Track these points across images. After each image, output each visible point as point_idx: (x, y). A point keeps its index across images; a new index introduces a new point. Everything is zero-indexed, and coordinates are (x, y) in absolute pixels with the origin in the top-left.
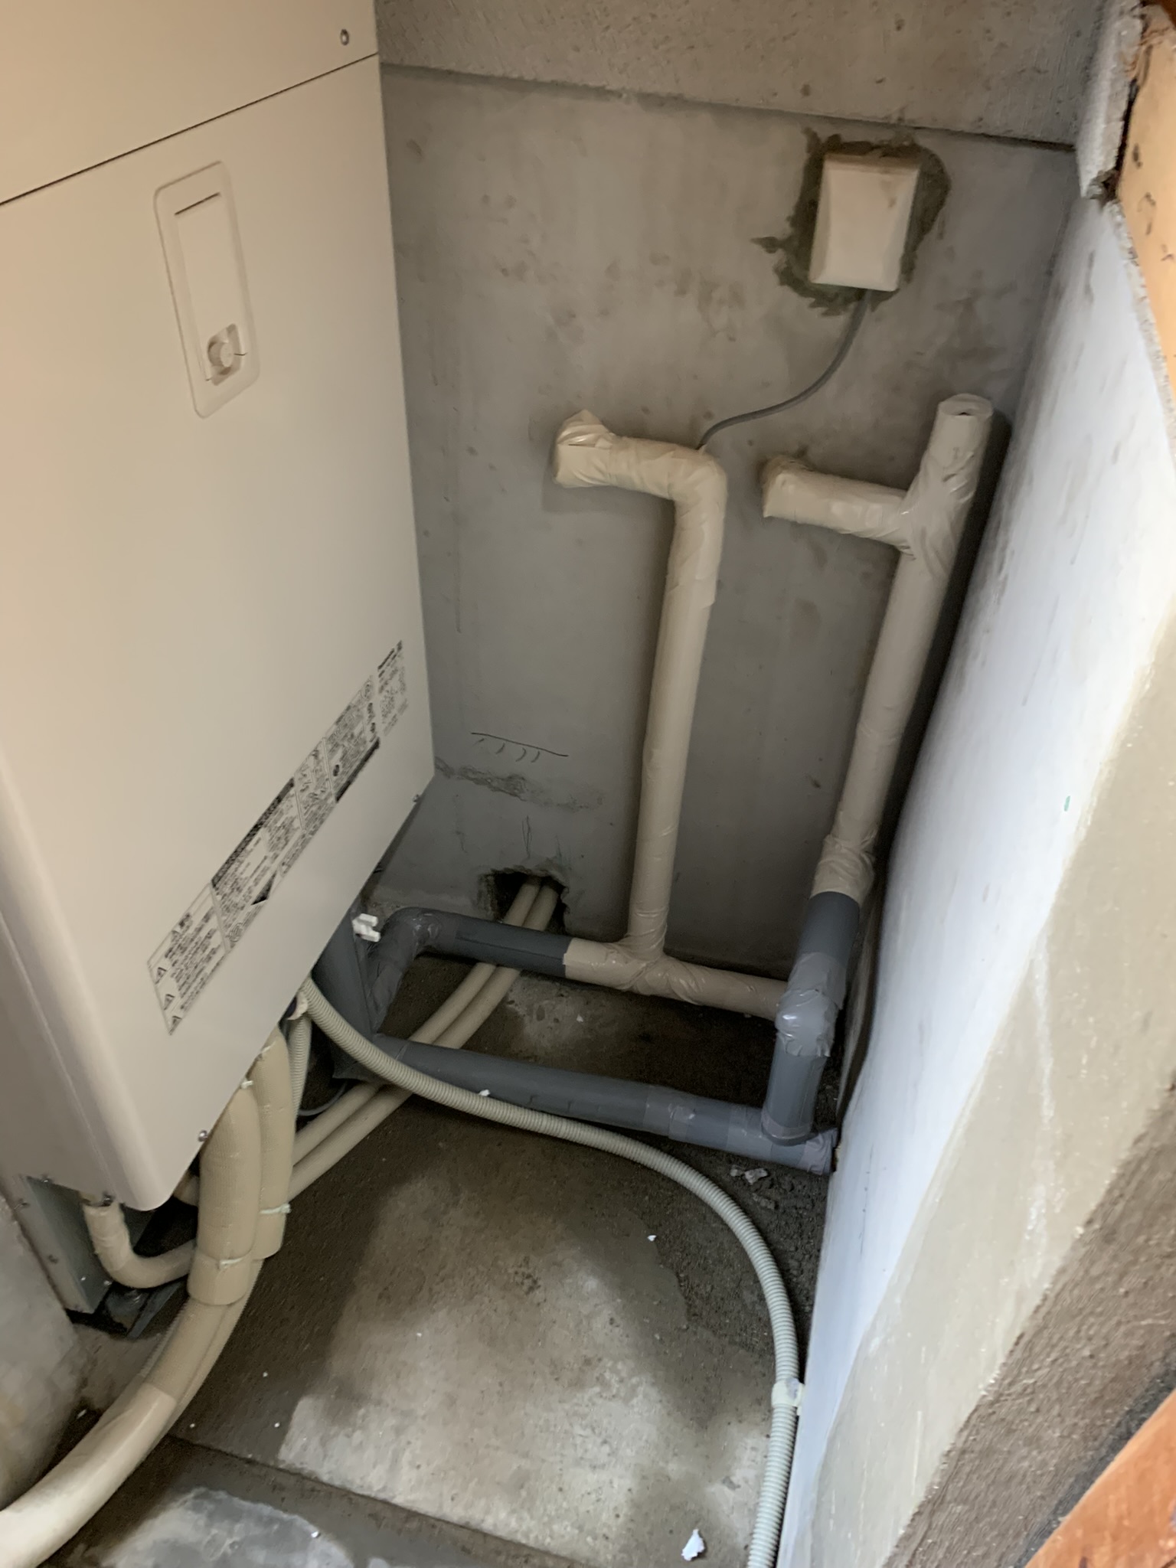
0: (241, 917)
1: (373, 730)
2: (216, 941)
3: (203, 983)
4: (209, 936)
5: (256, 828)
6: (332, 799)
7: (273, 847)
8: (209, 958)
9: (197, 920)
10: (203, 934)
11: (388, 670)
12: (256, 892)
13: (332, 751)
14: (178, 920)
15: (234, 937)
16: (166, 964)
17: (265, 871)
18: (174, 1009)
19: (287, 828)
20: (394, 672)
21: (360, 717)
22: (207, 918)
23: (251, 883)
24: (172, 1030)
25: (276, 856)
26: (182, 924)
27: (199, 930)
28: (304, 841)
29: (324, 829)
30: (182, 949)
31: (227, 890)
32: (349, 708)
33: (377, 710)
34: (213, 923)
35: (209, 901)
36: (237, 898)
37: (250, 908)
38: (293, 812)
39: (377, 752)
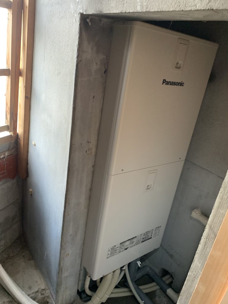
0: (122, 250)
1: (151, 236)
2: (117, 251)
3: (113, 255)
4: (117, 250)
5: (129, 240)
6: (141, 242)
7: (130, 243)
8: (115, 252)
9: (116, 247)
10: (116, 249)
11: (157, 229)
12: (125, 248)
13: (144, 236)
14: (114, 245)
15: (120, 252)
16: (110, 250)
17: (128, 246)
18: (108, 256)
19: (133, 242)
20: (158, 229)
21: (150, 233)
22: (118, 247)
23: (125, 246)
24: (107, 258)
25: (130, 245)
26: (114, 246)
27: (116, 248)
28: (134, 245)
29: (138, 245)
30: (113, 249)
31: (122, 245)
32: (149, 231)
33: (153, 233)
34: (118, 248)
35: (119, 245)
36: (122, 247)
37: (123, 250)
38: (135, 241)
39: (151, 239)
